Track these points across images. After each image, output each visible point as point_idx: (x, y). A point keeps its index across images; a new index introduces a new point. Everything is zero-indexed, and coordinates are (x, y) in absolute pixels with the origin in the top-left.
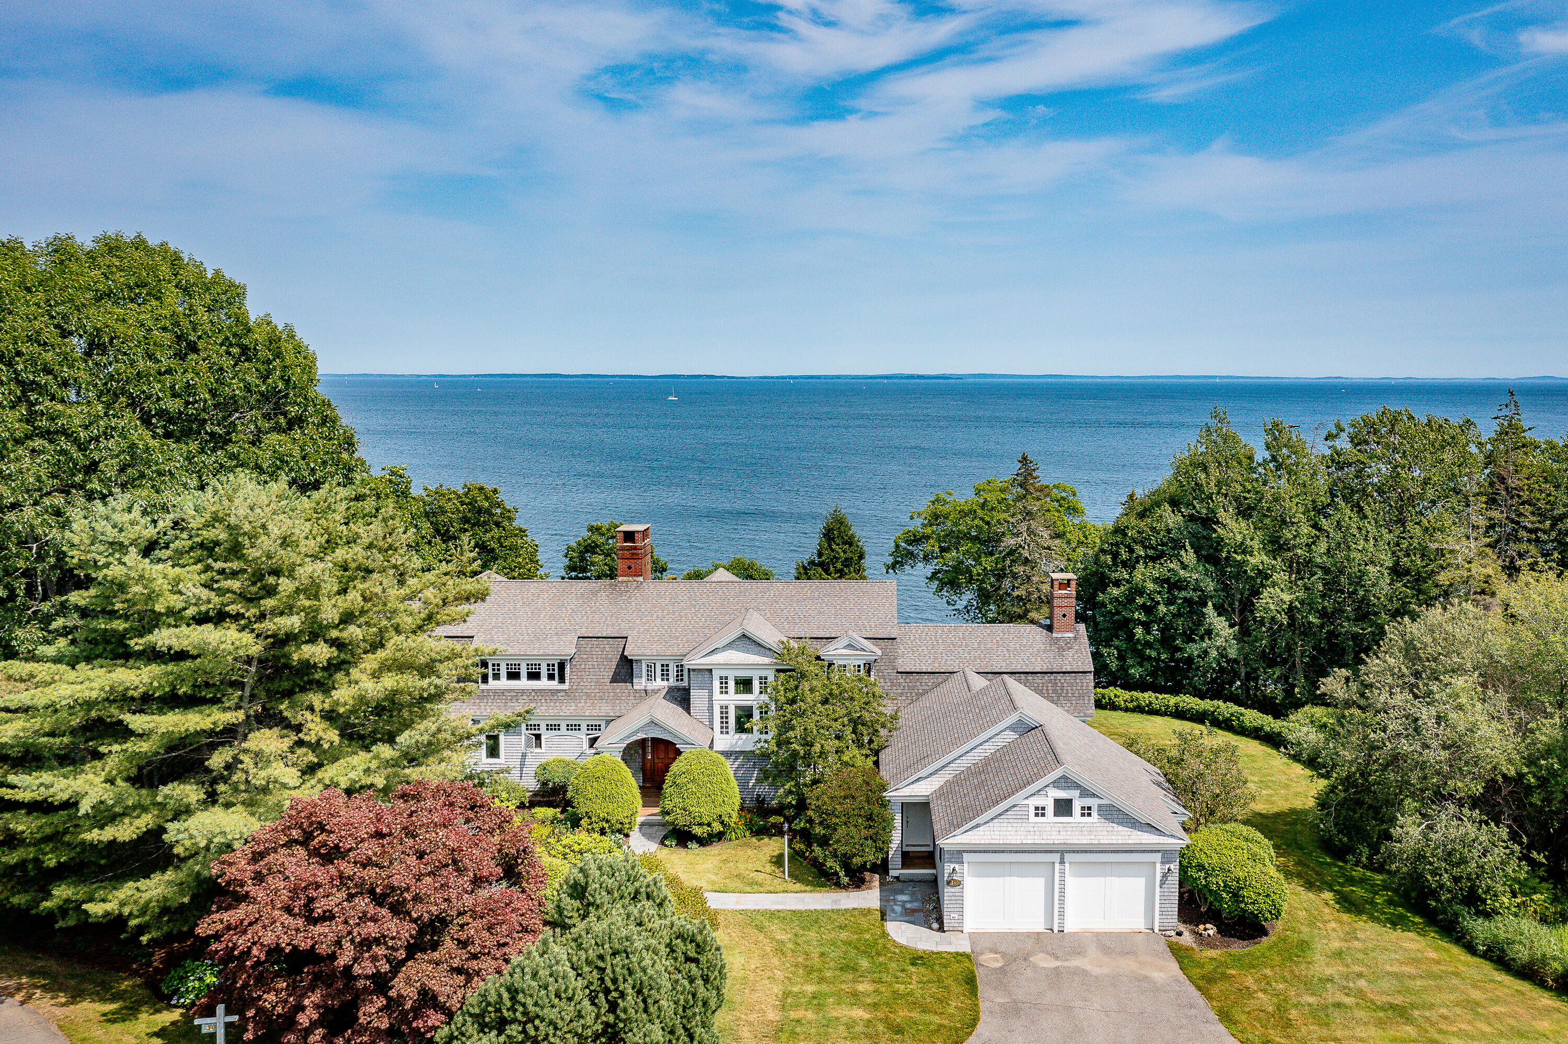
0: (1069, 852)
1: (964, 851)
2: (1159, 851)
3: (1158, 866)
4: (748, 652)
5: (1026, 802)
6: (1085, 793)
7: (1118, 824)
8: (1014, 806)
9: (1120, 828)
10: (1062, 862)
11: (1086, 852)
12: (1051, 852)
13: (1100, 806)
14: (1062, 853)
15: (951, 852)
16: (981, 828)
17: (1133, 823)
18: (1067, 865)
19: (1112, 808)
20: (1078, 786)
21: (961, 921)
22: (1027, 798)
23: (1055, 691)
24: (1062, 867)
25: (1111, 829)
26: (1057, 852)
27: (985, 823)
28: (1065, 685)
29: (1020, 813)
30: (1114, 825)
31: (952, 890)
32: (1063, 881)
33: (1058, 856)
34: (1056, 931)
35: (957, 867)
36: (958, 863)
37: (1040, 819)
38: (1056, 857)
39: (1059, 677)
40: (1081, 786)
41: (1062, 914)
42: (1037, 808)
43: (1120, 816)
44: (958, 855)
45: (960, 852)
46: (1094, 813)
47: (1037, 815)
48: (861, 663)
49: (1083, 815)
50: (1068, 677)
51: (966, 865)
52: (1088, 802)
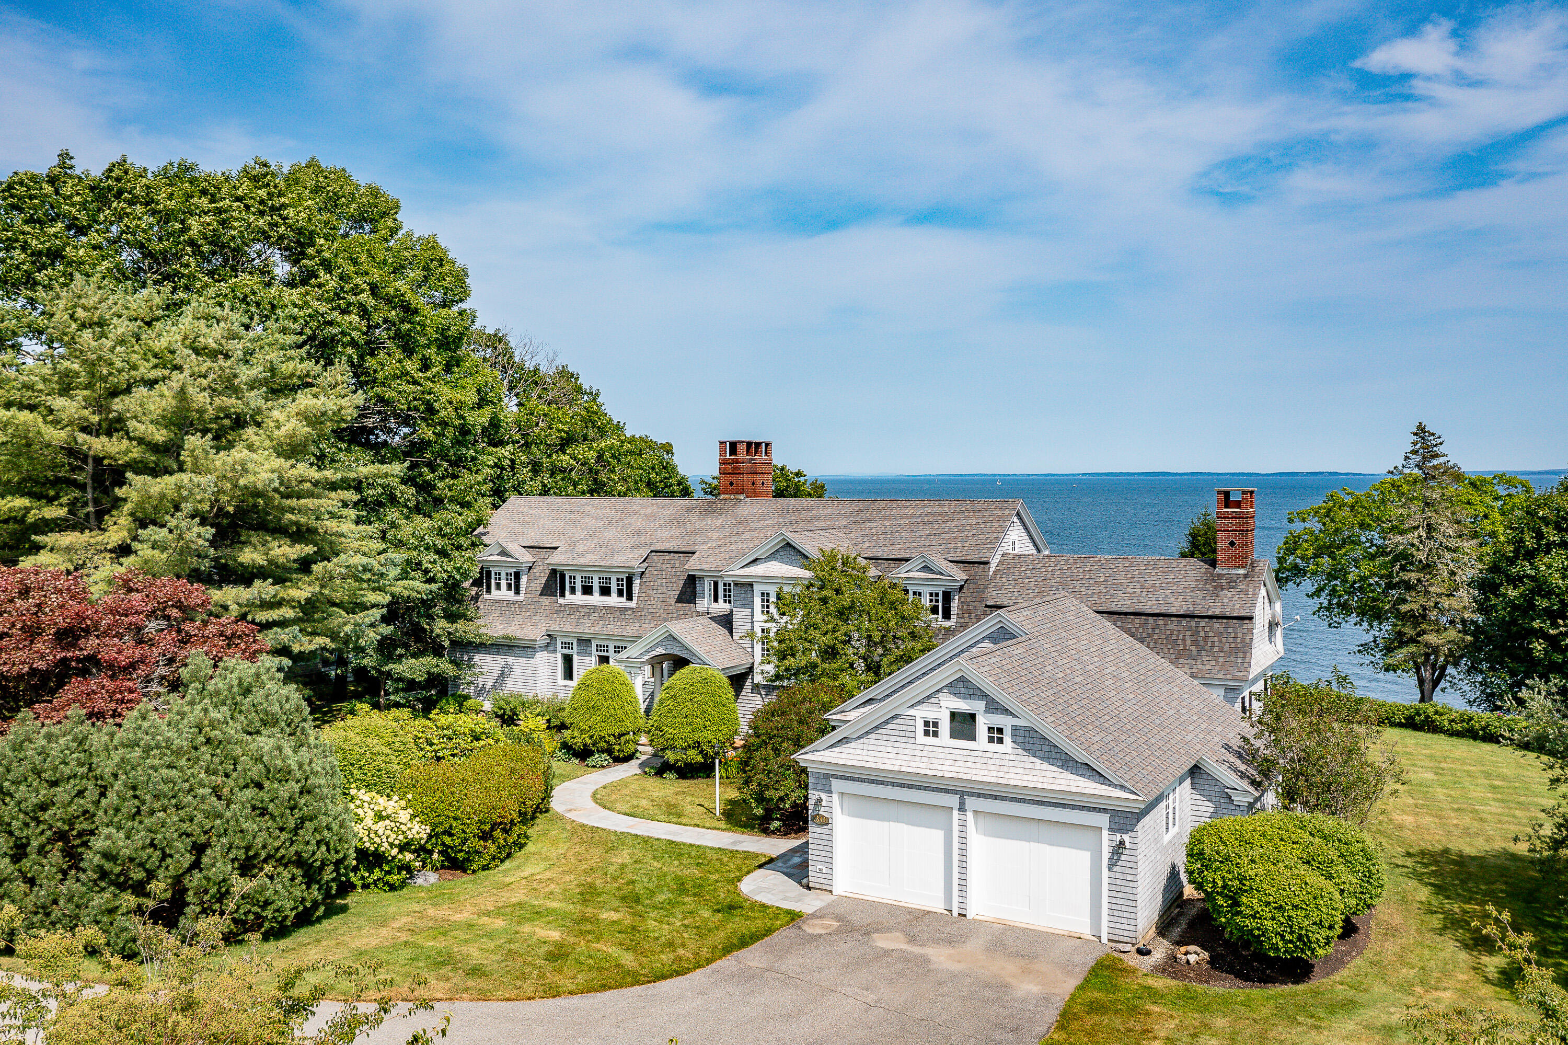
0: (972, 794)
1: (833, 776)
2: (1105, 811)
3: (1105, 833)
4: (791, 564)
5: (911, 712)
6: (994, 707)
7: (1042, 759)
8: (897, 716)
9: (1045, 766)
10: (962, 809)
11: (996, 797)
12: (947, 791)
13: (1015, 728)
14: (963, 794)
15: (818, 776)
16: (853, 745)
17: (1067, 762)
18: (970, 815)
19: (1033, 734)
20: (982, 695)
21: (830, 877)
22: (912, 706)
23: (1195, 642)
24: (963, 817)
25: (1030, 766)
26: (955, 792)
27: (859, 738)
28: (1211, 634)
29: (905, 728)
30: (1035, 760)
31: (819, 830)
32: (963, 838)
33: (956, 798)
34: (955, 914)
35: (824, 796)
36: (825, 791)
37: (931, 740)
38: (953, 801)
39: (1203, 623)
40: (987, 696)
41: (963, 887)
42: (927, 724)
43: (1046, 748)
44: (826, 779)
45: (828, 777)
46: (1007, 739)
47: (927, 733)
48: (940, 590)
49: (991, 740)
50: (1216, 624)
51: (835, 797)
52: (999, 720)
